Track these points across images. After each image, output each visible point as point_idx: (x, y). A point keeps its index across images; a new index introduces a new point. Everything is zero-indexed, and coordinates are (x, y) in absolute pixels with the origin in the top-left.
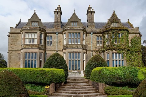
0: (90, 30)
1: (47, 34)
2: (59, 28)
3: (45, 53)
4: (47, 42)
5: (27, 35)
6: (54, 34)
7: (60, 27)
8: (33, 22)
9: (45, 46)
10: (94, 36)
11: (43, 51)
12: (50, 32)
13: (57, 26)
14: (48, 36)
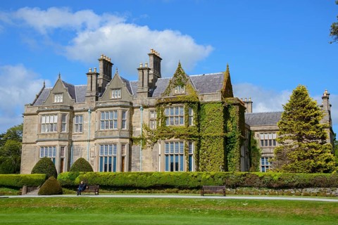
0: (140, 101)
1: (76, 114)
2: (93, 102)
3: (70, 146)
4: (74, 127)
5: (44, 118)
6: (85, 113)
7: (94, 100)
8: (56, 94)
9: (70, 134)
10: (146, 111)
11: (67, 143)
12: (80, 109)
13: (89, 98)
14: (77, 116)
